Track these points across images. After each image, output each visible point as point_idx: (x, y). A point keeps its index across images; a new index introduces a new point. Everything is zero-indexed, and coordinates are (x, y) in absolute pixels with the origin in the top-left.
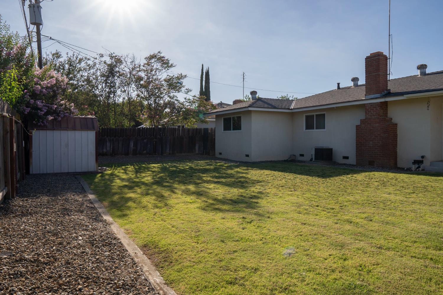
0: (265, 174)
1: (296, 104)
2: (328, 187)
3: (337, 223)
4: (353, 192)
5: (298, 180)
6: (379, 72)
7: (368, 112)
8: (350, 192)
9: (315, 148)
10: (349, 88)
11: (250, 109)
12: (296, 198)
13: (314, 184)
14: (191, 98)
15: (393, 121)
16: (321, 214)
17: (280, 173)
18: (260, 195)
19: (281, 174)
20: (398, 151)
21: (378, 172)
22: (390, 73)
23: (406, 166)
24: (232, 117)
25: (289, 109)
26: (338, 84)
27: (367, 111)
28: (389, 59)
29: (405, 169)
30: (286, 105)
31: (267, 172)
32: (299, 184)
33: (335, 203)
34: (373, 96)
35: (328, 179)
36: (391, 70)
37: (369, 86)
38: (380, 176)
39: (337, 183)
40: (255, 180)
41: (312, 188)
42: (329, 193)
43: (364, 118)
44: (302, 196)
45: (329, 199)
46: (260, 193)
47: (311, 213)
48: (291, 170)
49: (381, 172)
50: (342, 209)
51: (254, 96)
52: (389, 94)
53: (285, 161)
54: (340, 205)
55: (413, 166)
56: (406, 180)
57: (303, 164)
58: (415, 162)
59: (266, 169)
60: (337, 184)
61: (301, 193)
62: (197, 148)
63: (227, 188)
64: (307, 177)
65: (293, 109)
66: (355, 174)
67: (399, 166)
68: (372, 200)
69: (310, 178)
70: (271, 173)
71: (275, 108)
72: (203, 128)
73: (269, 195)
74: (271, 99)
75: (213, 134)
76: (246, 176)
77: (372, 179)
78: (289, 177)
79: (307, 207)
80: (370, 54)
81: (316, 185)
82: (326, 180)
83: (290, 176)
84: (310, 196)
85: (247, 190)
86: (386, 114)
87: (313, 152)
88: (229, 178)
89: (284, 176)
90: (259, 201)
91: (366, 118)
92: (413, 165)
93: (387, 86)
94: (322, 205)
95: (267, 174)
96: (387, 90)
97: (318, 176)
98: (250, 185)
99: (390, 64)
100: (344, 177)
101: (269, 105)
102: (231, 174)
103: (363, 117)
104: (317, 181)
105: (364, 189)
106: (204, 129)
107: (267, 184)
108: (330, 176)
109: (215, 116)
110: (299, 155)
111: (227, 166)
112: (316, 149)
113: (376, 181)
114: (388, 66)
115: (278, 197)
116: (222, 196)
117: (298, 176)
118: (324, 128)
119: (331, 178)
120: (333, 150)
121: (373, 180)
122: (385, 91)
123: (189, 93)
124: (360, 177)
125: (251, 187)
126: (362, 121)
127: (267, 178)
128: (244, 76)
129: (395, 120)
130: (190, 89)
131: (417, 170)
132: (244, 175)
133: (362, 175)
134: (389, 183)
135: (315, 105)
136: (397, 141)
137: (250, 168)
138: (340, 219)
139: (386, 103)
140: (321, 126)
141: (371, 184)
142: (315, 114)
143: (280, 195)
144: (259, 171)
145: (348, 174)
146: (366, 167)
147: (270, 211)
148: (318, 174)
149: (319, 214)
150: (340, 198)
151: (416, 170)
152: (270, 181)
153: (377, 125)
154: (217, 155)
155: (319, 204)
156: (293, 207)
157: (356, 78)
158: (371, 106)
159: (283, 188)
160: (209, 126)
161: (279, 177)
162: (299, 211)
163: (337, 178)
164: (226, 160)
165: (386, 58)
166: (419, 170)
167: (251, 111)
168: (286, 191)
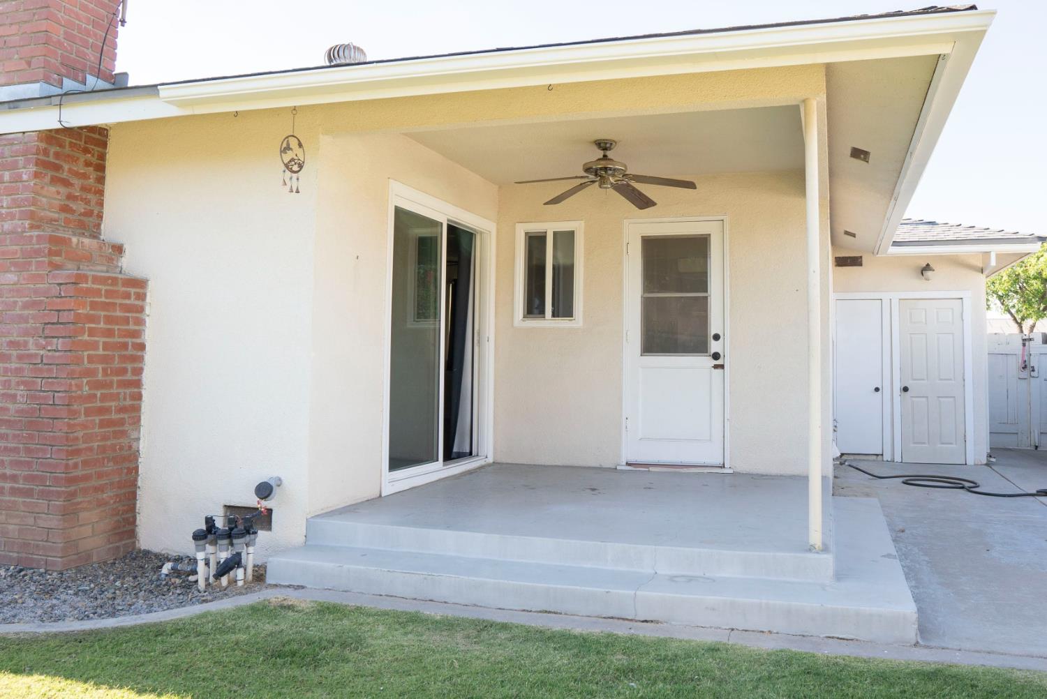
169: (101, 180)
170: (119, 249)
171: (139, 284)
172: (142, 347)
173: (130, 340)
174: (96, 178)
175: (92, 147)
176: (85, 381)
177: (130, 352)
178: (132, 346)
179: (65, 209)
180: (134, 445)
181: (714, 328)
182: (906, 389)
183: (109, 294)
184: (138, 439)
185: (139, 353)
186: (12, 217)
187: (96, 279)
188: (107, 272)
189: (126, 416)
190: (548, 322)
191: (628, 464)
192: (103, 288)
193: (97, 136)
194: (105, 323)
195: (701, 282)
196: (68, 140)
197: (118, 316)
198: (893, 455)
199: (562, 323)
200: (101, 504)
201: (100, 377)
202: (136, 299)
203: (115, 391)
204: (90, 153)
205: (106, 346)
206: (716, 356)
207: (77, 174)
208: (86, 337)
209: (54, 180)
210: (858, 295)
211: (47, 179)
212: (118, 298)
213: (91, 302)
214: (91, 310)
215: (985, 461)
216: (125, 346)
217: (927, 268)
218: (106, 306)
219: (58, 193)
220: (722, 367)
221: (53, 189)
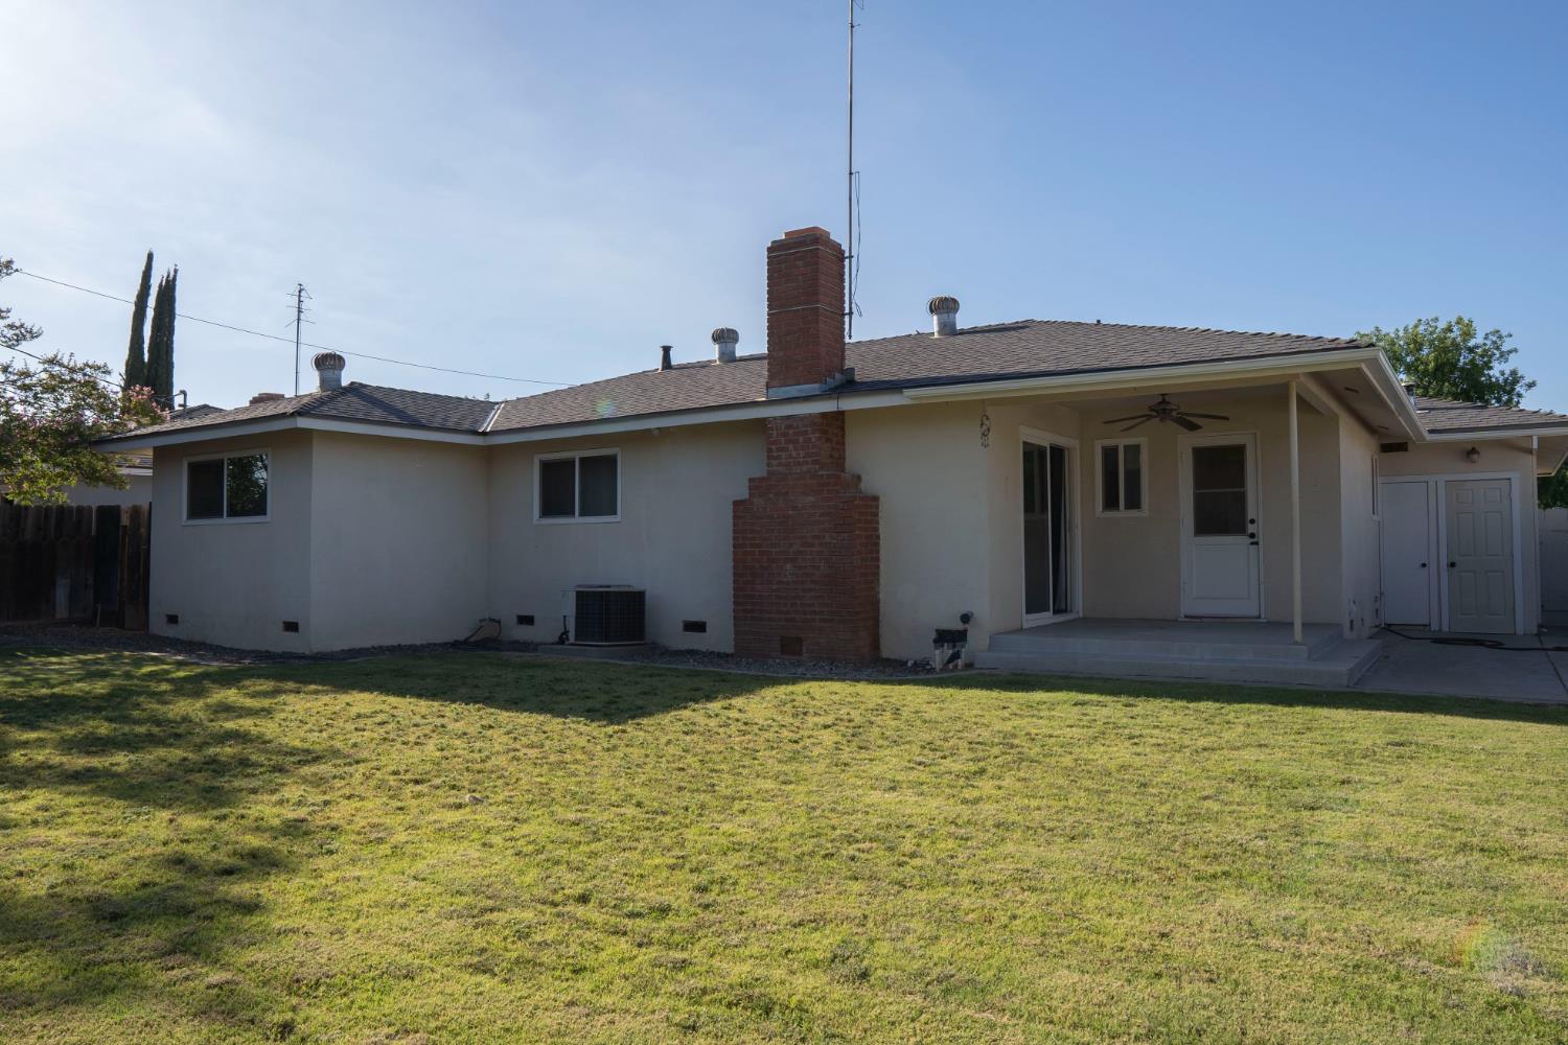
0: (354, 711)
1: (505, 416)
2: (630, 769)
3: (694, 1028)
4: (748, 790)
5: (499, 739)
6: (817, 302)
7: (779, 450)
8: (729, 792)
9: (578, 592)
10: (704, 365)
11: (303, 423)
12: (474, 853)
13: (568, 757)
14: (35, 366)
15: (862, 486)
16: (603, 956)
17: (423, 706)
18: (283, 845)
19: (424, 711)
20: (882, 596)
21: (822, 684)
22: (854, 310)
23: (909, 652)
24: (226, 456)
25: (475, 433)
26: (666, 350)
27: (773, 447)
28: (851, 257)
29: (909, 664)
30: (463, 417)
31: (363, 702)
32: (501, 761)
33: (672, 868)
34: (793, 391)
35: (629, 727)
36: (856, 299)
37: (782, 353)
38: (833, 697)
39: (669, 742)
40: (292, 752)
41: (559, 783)
42: (639, 805)
43: (765, 474)
44: (508, 834)
45: (641, 846)
46: (294, 829)
47: (547, 957)
48: (476, 686)
49: (832, 680)
50: (707, 907)
51: (329, 374)
52: (850, 385)
53: (456, 645)
54: (695, 878)
55: (937, 652)
56: (932, 712)
57: (527, 657)
58: (944, 637)
59: (363, 689)
60: (671, 749)
61: (504, 818)
62: (61, 594)
63: (116, 809)
64: (541, 718)
65: (493, 433)
66: (737, 695)
67: (885, 653)
68: (834, 828)
69: (554, 724)
70: (378, 708)
71: (416, 425)
72: (94, 507)
73: (335, 845)
74: (403, 393)
75: (143, 530)
76: (254, 731)
77: (805, 714)
78: (460, 726)
79: (528, 915)
80: (786, 234)
81: (576, 762)
82: (624, 731)
83: (463, 717)
84: (545, 831)
85: (223, 818)
86: (839, 461)
87: (570, 609)
88: (160, 742)
89: (439, 721)
90: (267, 888)
91: (769, 473)
92: (936, 648)
93: (843, 358)
94: (607, 886)
95: (363, 711)
96: (842, 371)
97: (589, 711)
98: (254, 783)
99: (853, 276)
100: (696, 714)
101: (391, 414)
102: (186, 719)
103: (759, 470)
104: (582, 742)
105: (785, 768)
106: (101, 509)
107: (340, 771)
108: (639, 712)
109: (150, 453)
110: (515, 620)
111: (185, 679)
112: (580, 596)
113: (826, 727)
114: (847, 284)
115: (385, 849)
116: (54, 876)
117: (503, 716)
118: (614, 512)
119: (645, 721)
120: (647, 593)
121: (811, 720)
122: (838, 376)
123: (25, 345)
124: (760, 706)
125: (254, 791)
126: (756, 485)
127: (355, 738)
128: (300, 301)
129: (871, 484)
130: (28, 325)
131: (951, 666)
132: (246, 724)
133: (763, 698)
134: (876, 730)
135: (577, 419)
136: (878, 559)
137: (291, 685)
138: (704, 991)
139: (839, 416)
140: (601, 502)
141: (808, 742)
142: (577, 455)
143: (393, 840)
144: (326, 699)
145: (710, 698)
146: (770, 661)
147: (309, 973)
148: (589, 704)
149: (589, 959)
150: (690, 834)
151: (944, 669)
152: (365, 754)
153: (812, 499)
154: (158, 626)
155: (590, 885)
156: (452, 924)
157: (728, 330)
158: (790, 427)
159: (419, 788)
160: (124, 499)
161: (416, 725)
162: (483, 951)
163: (666, 718)
164: (193, 647)
165: (839, 256)
166: (956, 666)
167: (308, 434)
168: (431, 810)
170: (859, 478)
171: (876, 499)
172: (879, 537)
173: (873, 534)
174: (841, 436)
176: (858, 557)
177: (874, 540)
178: (875, 537)
180: (878, 595)
181: (1251, 515)
182: (1453, 565)
183: (864, 506)
185: (878, 541)
186: (807, 463)
187: (860, 499)
188: (855, 492)
189: (874, 578)
190: (1123, 513)
191: (1186, 617)
192: (857, 503)
194: (864, 524)
195: (1240, 480)
197: (869, 519)
198: (1441, 625)
199: (1133, 513)
200: (867, 628)
201: (863, 555)
202: (874, 508)
205: (864, 537)
206: (1252, 536)
207: (834, 436)
209: (826, 440)
210: (1407, 478)
212: (868, 508)
213: (859, 512)
214: (859, 516)
215: (1535, 632)
216: (872, 537)
217: (1473, 451)
218: (864, 514)
219: (828, 447)
220: (1257, 543)
221: (826, 445)
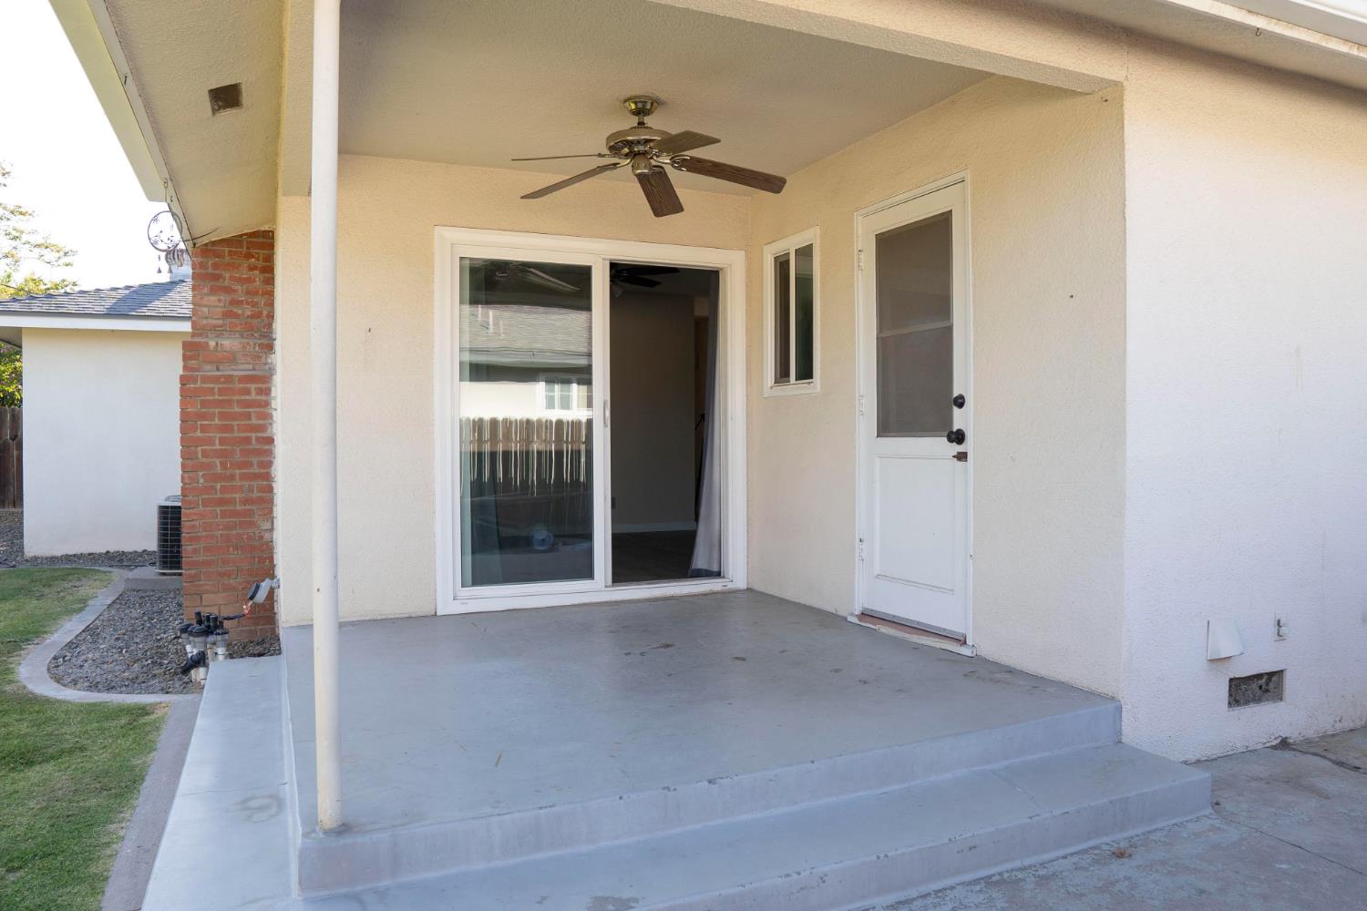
169: (270, 281)
170: (268, 346)
171: (261, 380)
172: (271, 441)
173: (253, 435)
174: (263, 281)
175: (256, 251)
176: (201, 474)
177: (254, 445)
178: (256, 440)
179: (228, 315)
180: (267, 536)
183: (221, 391)
184: (272, 530)
185: (266, 447)
187: (205, 379)
188: (254, 369)
189: (254, 508)
192: (217, 387)
193: (261, 240)
194: (219, 420)
196: (227, 250)
197: (236, 412)
200: (227, 588)
201: (219, 469)
202: (257, 394)
203: (239, 484)
204: (253, 257)
205: (222, 441)
206: (959, 438)
207: (241, 281)
208: (199, 434)
209: (213, 291)
211: (206, 290)
212: (234, 394)
213: (201, 400)
214: (202, 408)
216: (247, 440)
218: (219, 403)
219: (220, 301)
220: (965, 456)
221: (213, 298)
